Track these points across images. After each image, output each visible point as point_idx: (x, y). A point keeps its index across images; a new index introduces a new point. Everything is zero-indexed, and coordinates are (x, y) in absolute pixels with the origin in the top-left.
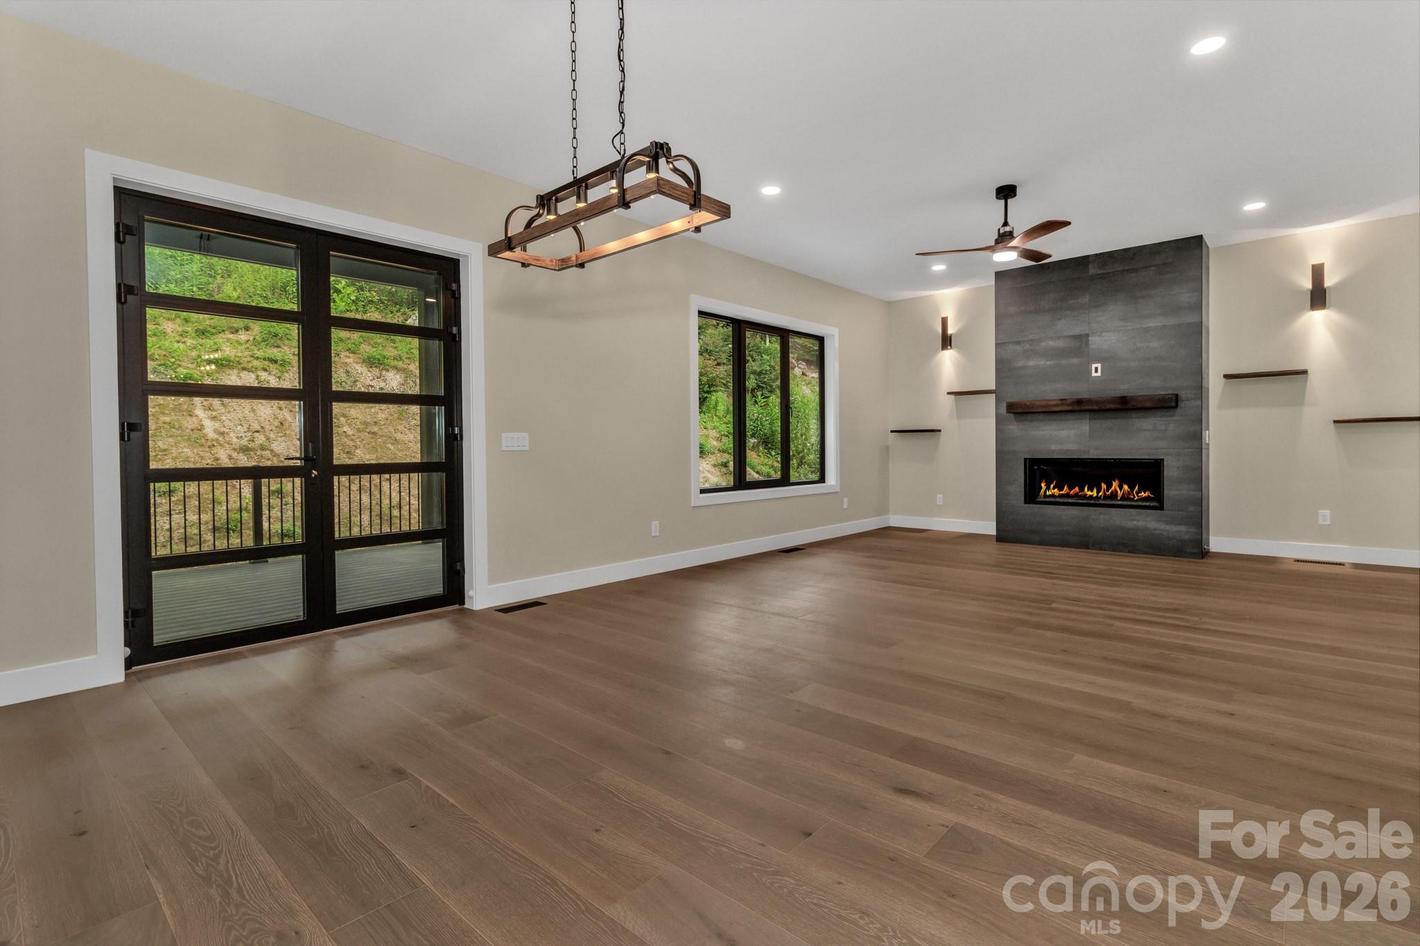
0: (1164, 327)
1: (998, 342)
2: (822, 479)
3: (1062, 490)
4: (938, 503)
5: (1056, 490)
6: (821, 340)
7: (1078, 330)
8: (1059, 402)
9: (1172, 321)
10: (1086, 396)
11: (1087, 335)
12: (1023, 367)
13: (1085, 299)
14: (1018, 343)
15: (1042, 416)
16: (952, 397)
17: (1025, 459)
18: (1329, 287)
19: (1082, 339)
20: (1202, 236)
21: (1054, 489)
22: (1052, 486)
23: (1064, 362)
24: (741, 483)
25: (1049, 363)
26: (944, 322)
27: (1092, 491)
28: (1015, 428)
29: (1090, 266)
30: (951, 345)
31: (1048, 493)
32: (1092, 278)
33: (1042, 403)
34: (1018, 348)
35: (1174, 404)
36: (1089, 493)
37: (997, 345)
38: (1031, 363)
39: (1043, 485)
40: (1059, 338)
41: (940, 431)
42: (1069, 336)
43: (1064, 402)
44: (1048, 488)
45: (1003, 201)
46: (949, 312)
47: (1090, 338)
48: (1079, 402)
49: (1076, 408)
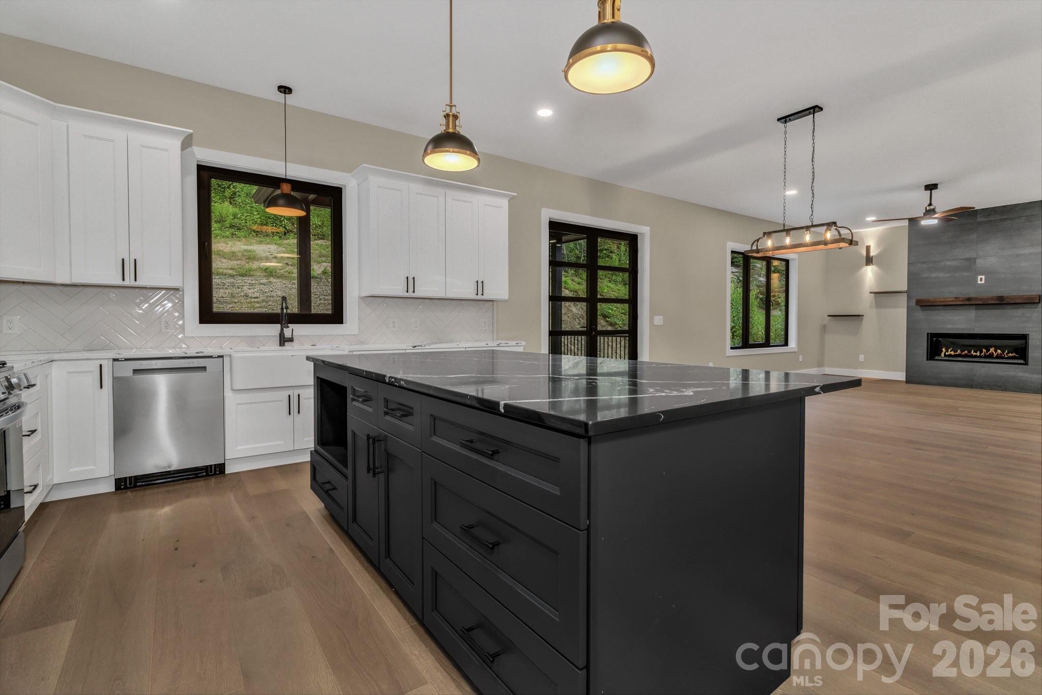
0: (1031, 254)
1: (910, 262)
2: (786, 344)
3: (956, 352)
4: (860, 360)
5: (952, 352)
6: (787, 262)
7: (968, 255)
8: (954, 299)
10: (973, 295)
11: (975, 259)
12: (928, 278)
13: (974, 236)
14: (924, 263)
15: (941, 307)
16: (873, 295)
17: (928, 334)
19: (972, 261)
21: (951, 351)
22: (950, 350)
23: (957, 275)
24: (747, 344)
25: (946, 275)
26: (868, 248)
27: (976, 353)
28: (921, 315)
29: (978, 216)
30: (872, 263)
31: (947, 354)
32: (979, 223)
33: (942, 300)
34: (924, 266)
35: (1035, 301)
36: (975, 354)
37: (909, 264)
38: (933, 275)
39: (944, 349)
40: (954, 260)
41: (863, 316)
42: (961, 259)
43: (958, 299)
44: (947, 351)
45: (929, 191)
46: (872, 243)
47: (977, 260)
48: (969, 299)
49: (967, 303)
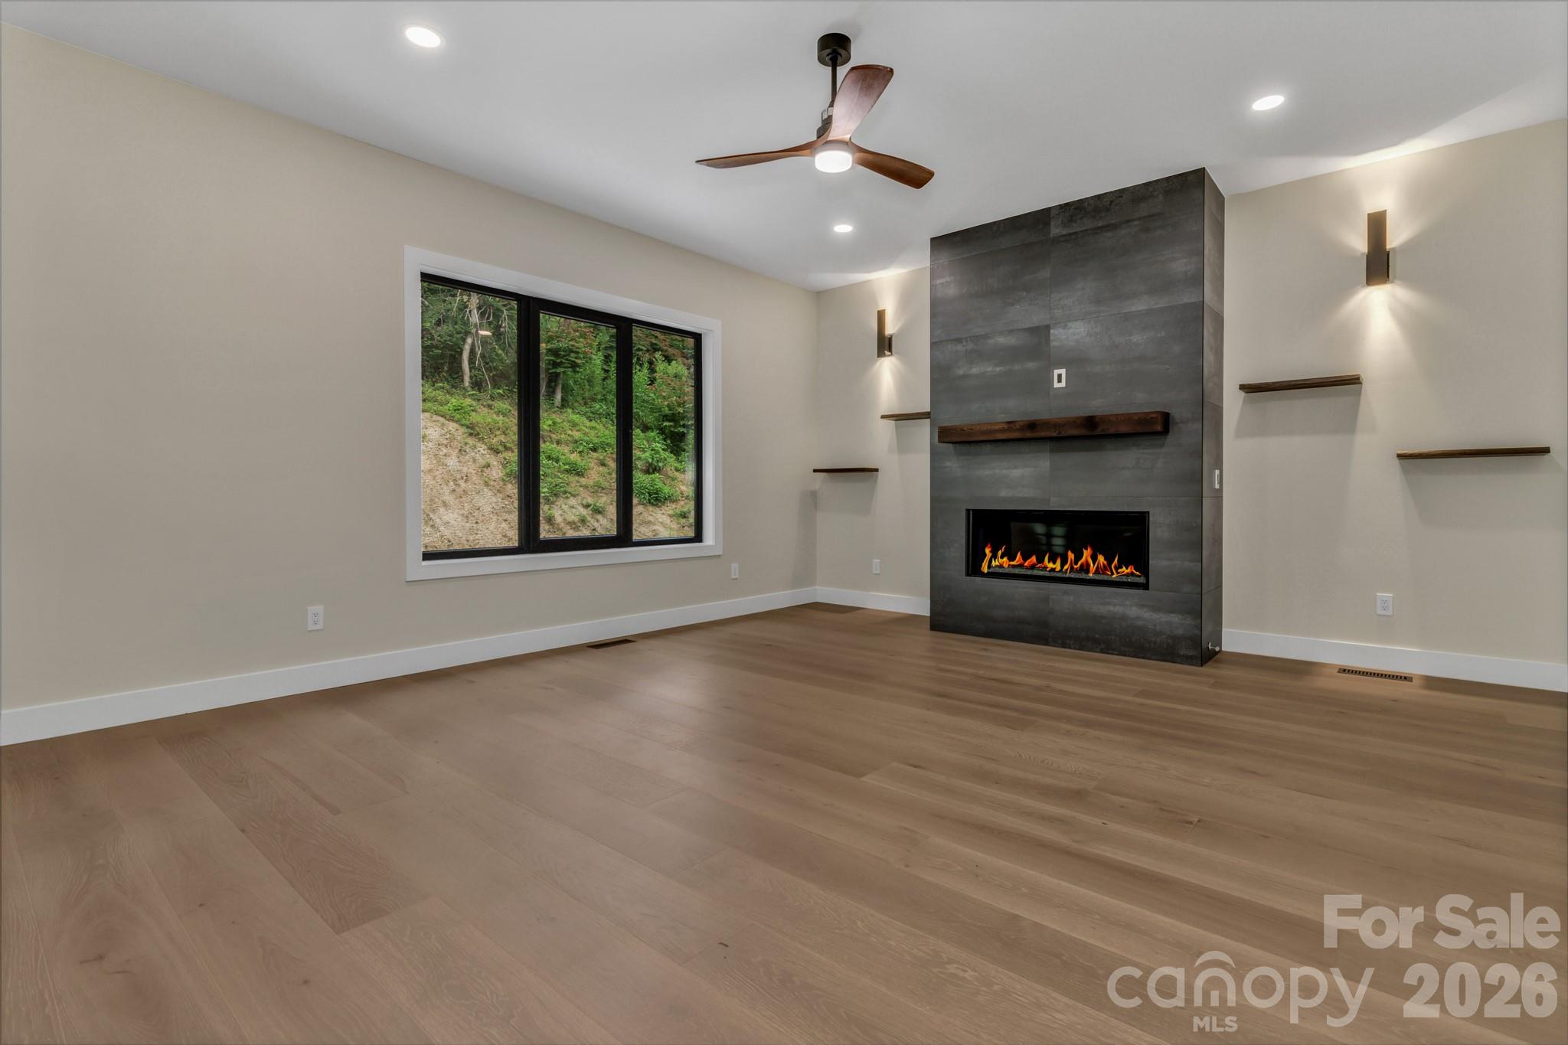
0: (1149, 312)
1: (934, 340)
2: (698, 537)
3: (1013, 560)
4: (874, 572)
5: (1005, 559)
6: (697, 338)
7: (1037, 318)
8: (1006, 426)
9: (1163, 302)
10: (1045, 416)
11: (1048, 327)
12: (965, 377)
13: (1045, 273)
14: (959, 341)
15: (988, 448)
16: (892, 423)
17: (968, 511)
18: (1393, 249)
19: (1041, 332)
20: (1203, 169)
21: (1002, 557)
22: (1000, 553)
23: (1017, 367)
24: (531, 541)
25: (998, 369)
26: (881, 315)
27: (1054, 563)
28: (954, 465)
29: (1052, 223)
30: (890, 350)
31: (994, 564)
32: (1056, 241)
33: (984, 428)
34: (960, 347)
35: (1159, 428)
36: (1051, 565)
37: (933, 345)
38: (975, 370)
39: (987, 551)
40: (1011, 332)
41: (877, 470)
42: (1025, 329)
43: (1012, 425)
44: (994, 556)
45: (831, 70)
46: (889, 304)
47: (1052, 331)
48: (1032, 425)
49: (1029, 435)
